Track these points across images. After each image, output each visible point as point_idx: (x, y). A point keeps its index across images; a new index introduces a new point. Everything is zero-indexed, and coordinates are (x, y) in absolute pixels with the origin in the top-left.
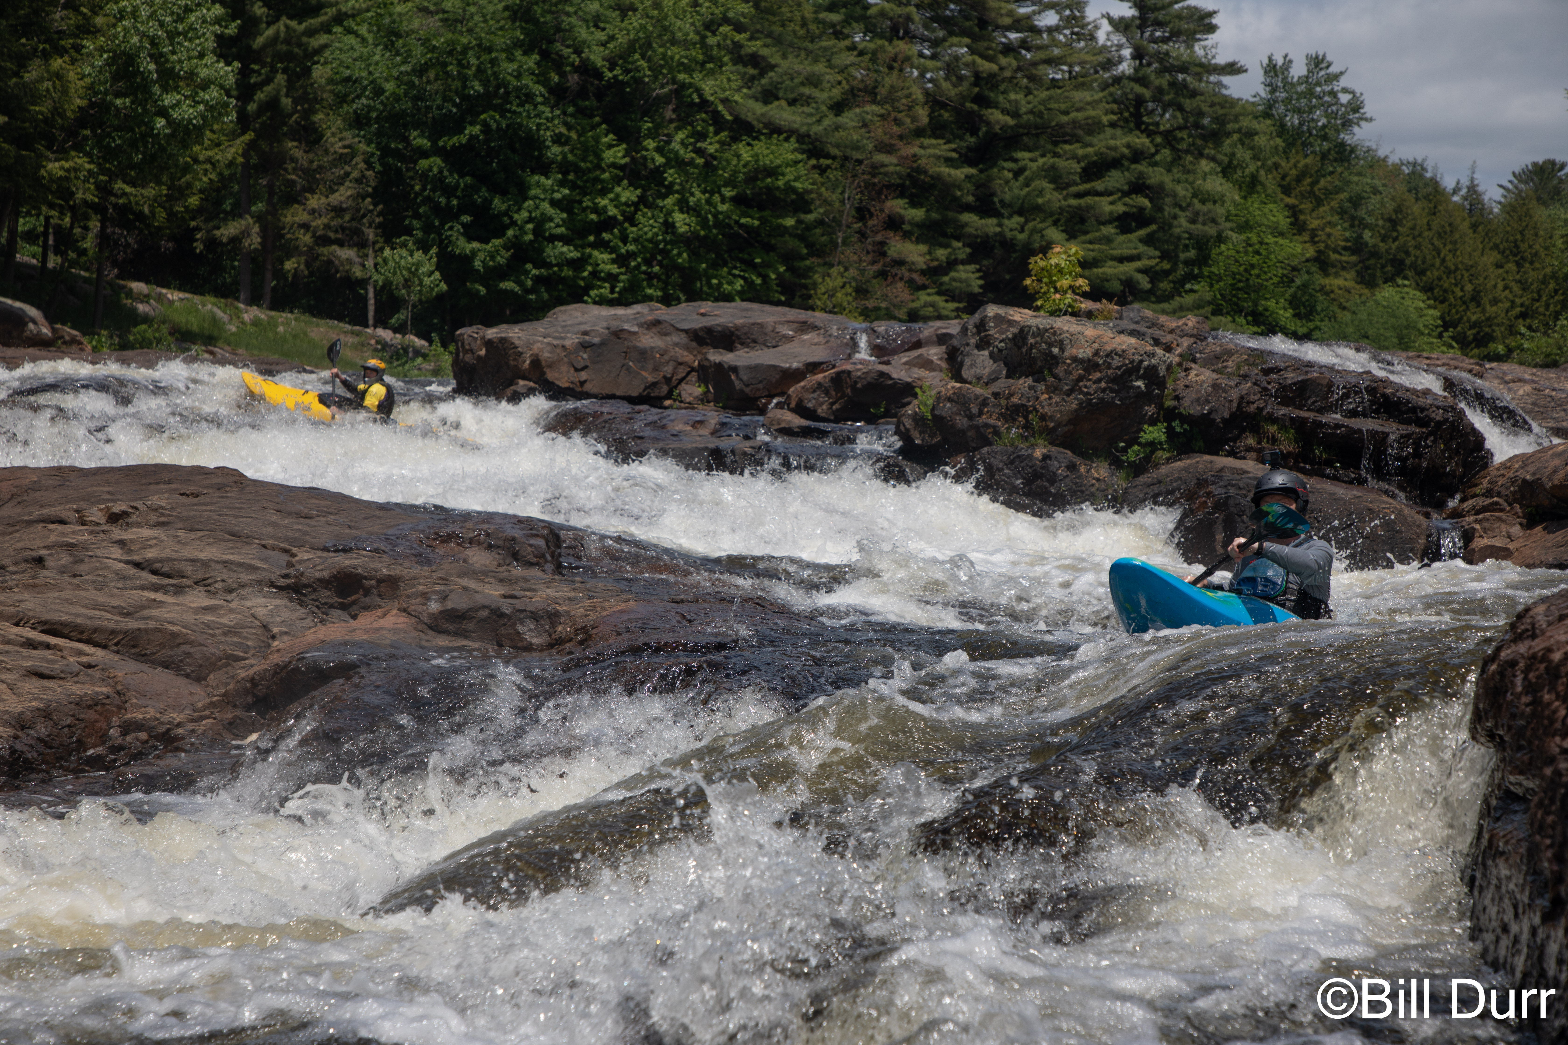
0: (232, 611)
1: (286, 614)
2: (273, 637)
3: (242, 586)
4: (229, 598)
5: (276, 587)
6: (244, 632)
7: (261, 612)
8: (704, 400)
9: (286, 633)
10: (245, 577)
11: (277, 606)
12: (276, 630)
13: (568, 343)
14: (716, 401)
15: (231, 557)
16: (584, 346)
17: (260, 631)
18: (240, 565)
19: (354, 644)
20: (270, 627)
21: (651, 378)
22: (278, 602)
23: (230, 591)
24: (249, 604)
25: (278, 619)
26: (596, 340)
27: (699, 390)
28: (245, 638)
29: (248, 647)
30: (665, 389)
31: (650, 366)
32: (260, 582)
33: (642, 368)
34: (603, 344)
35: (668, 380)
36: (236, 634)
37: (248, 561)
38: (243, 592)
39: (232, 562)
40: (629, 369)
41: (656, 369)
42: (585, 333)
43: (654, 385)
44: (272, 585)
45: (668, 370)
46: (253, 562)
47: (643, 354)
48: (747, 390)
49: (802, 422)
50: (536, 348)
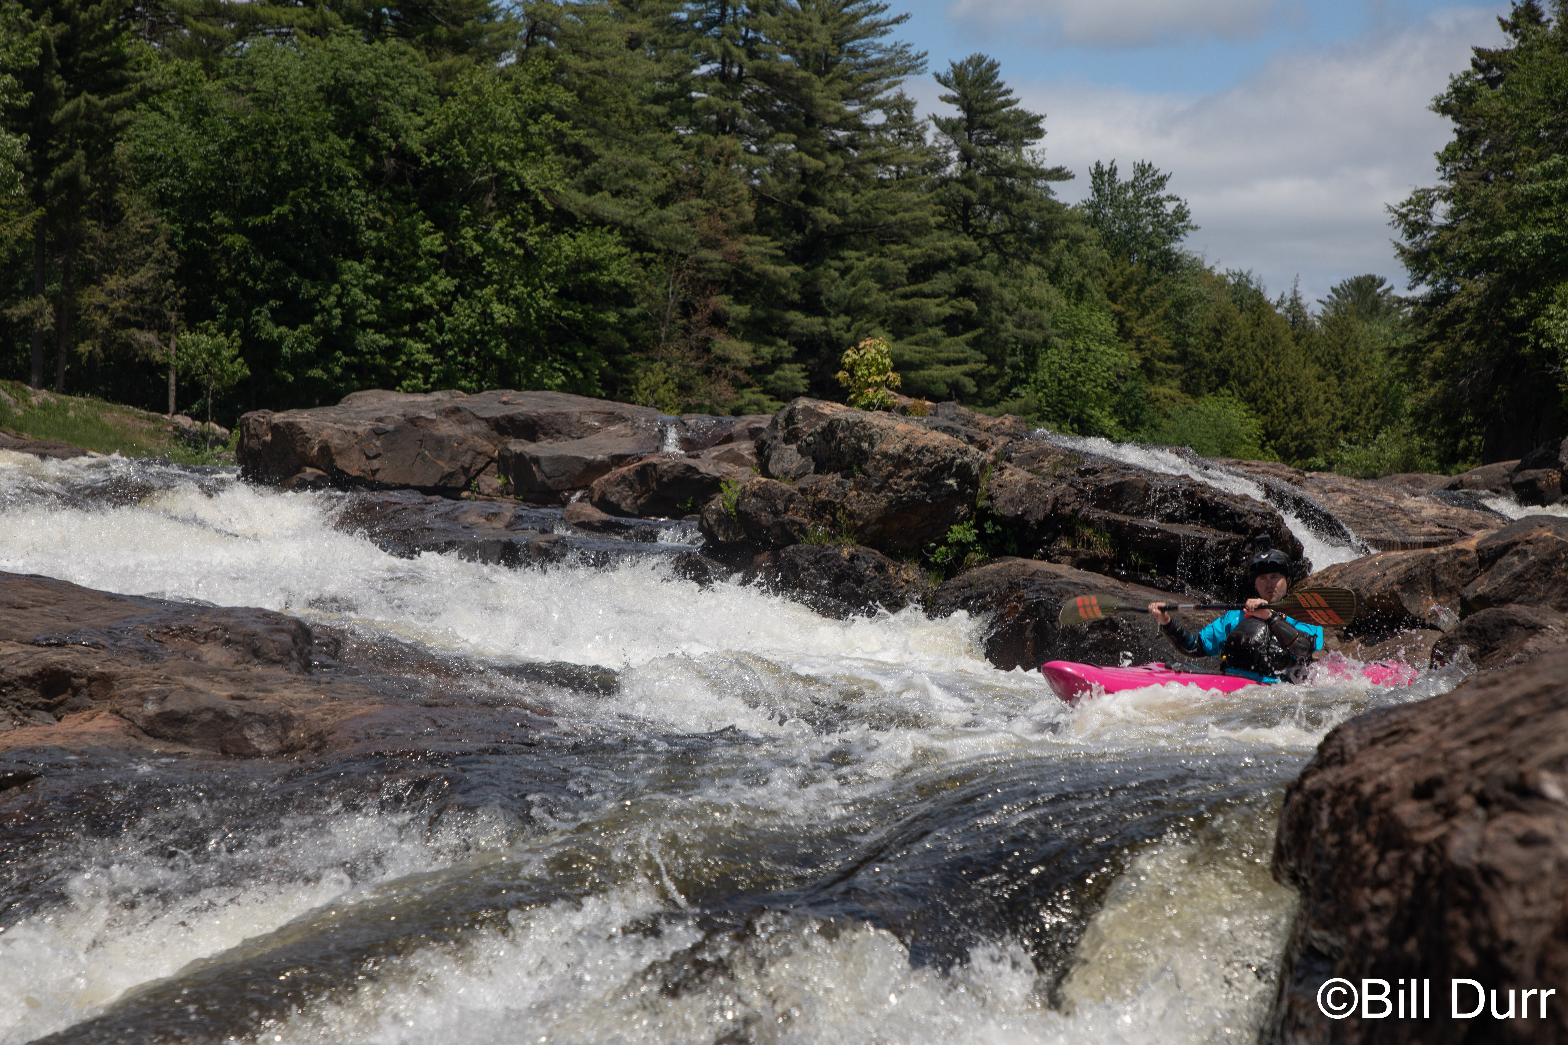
8: (504, 492)
13: (359, 429)
14: (516, 494)
16: (377, 433)
19: (44, 750)
21: (447, 469)
26: (390, 427)
27: (498, 482)
30: (463, 480)
31: (447, 455)
33: (439, 457)
34: (397, 431)
35: (465, 470)
40: (424, 458)
41: (453, 459)
42: (380, 420)
43: (451, 475)
45: (466, 460)
47: (440, 443)
48: (549, 482)
49: (604, 516)
50: (325, 434)
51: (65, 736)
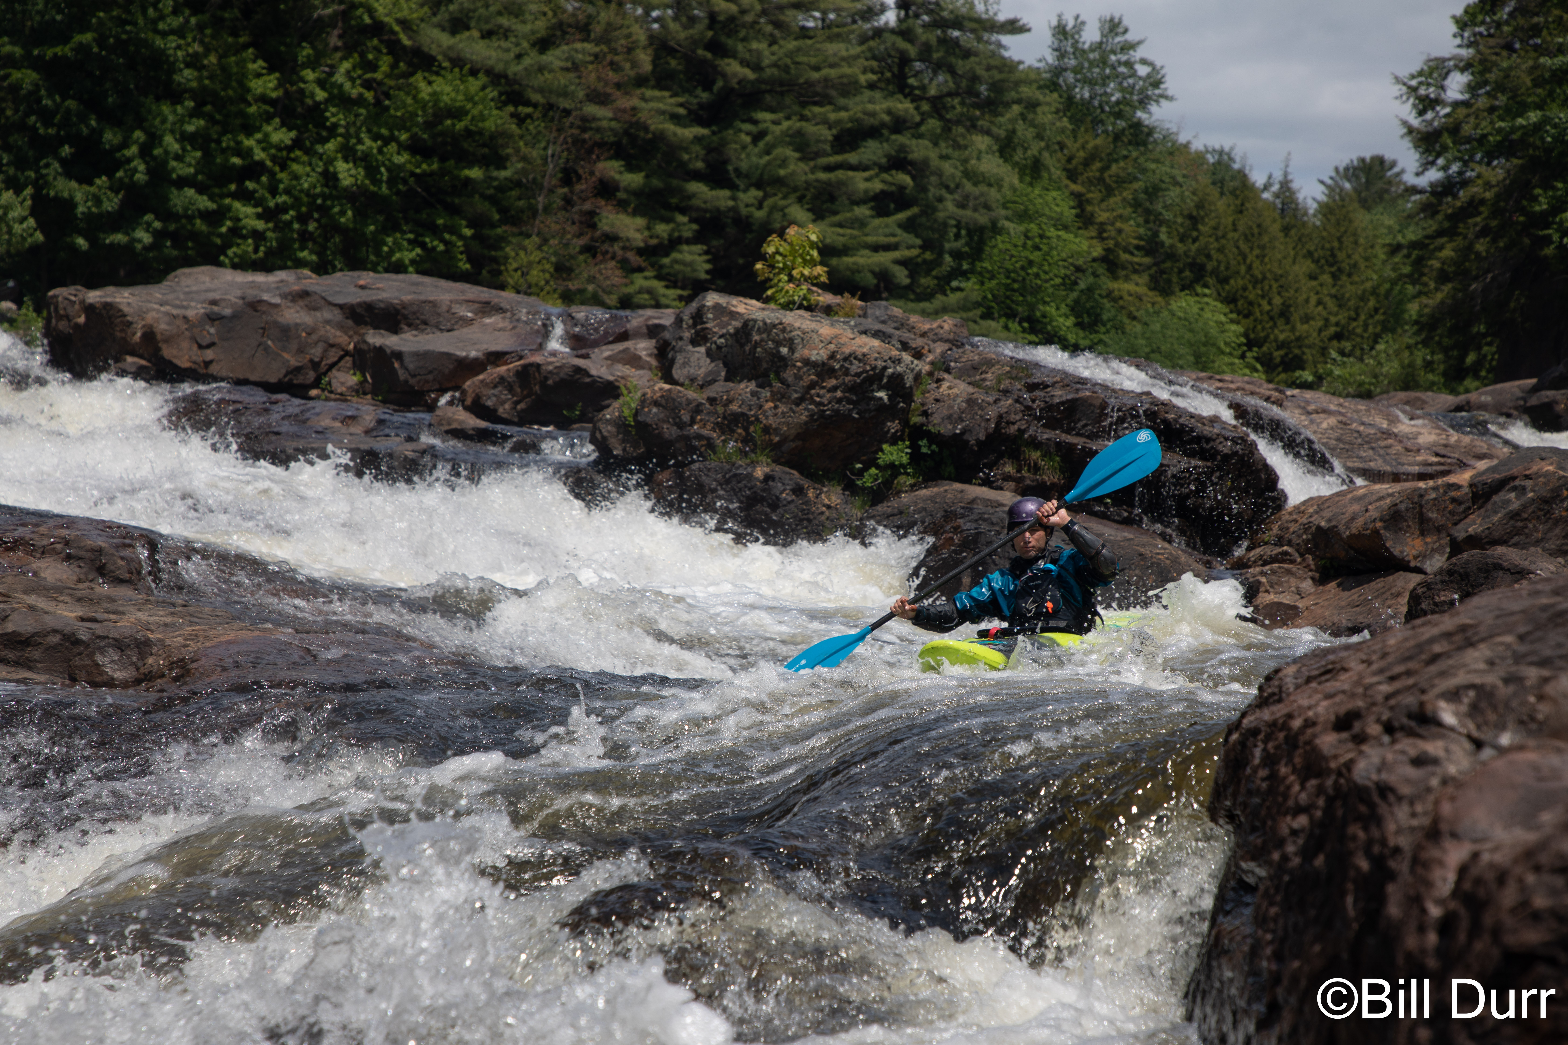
8: (360, 391)
13: (191, 313)
14: (375, 393)
16: (212, 318)
21: (294, 362)
26: (227, 312)
27: (353, 379)
30: (311, 375)
31: (294, 346)
33: (284, 349)
34: (235, 316)
35: (315, 365)
40: (266, 349)
41: (301, 351)
42: (214, 302)
43: (298, 370)
45: (316, 352)
47: (286, 332)
48: (413, 381)
49: (480, 424)
50: (150, 317)
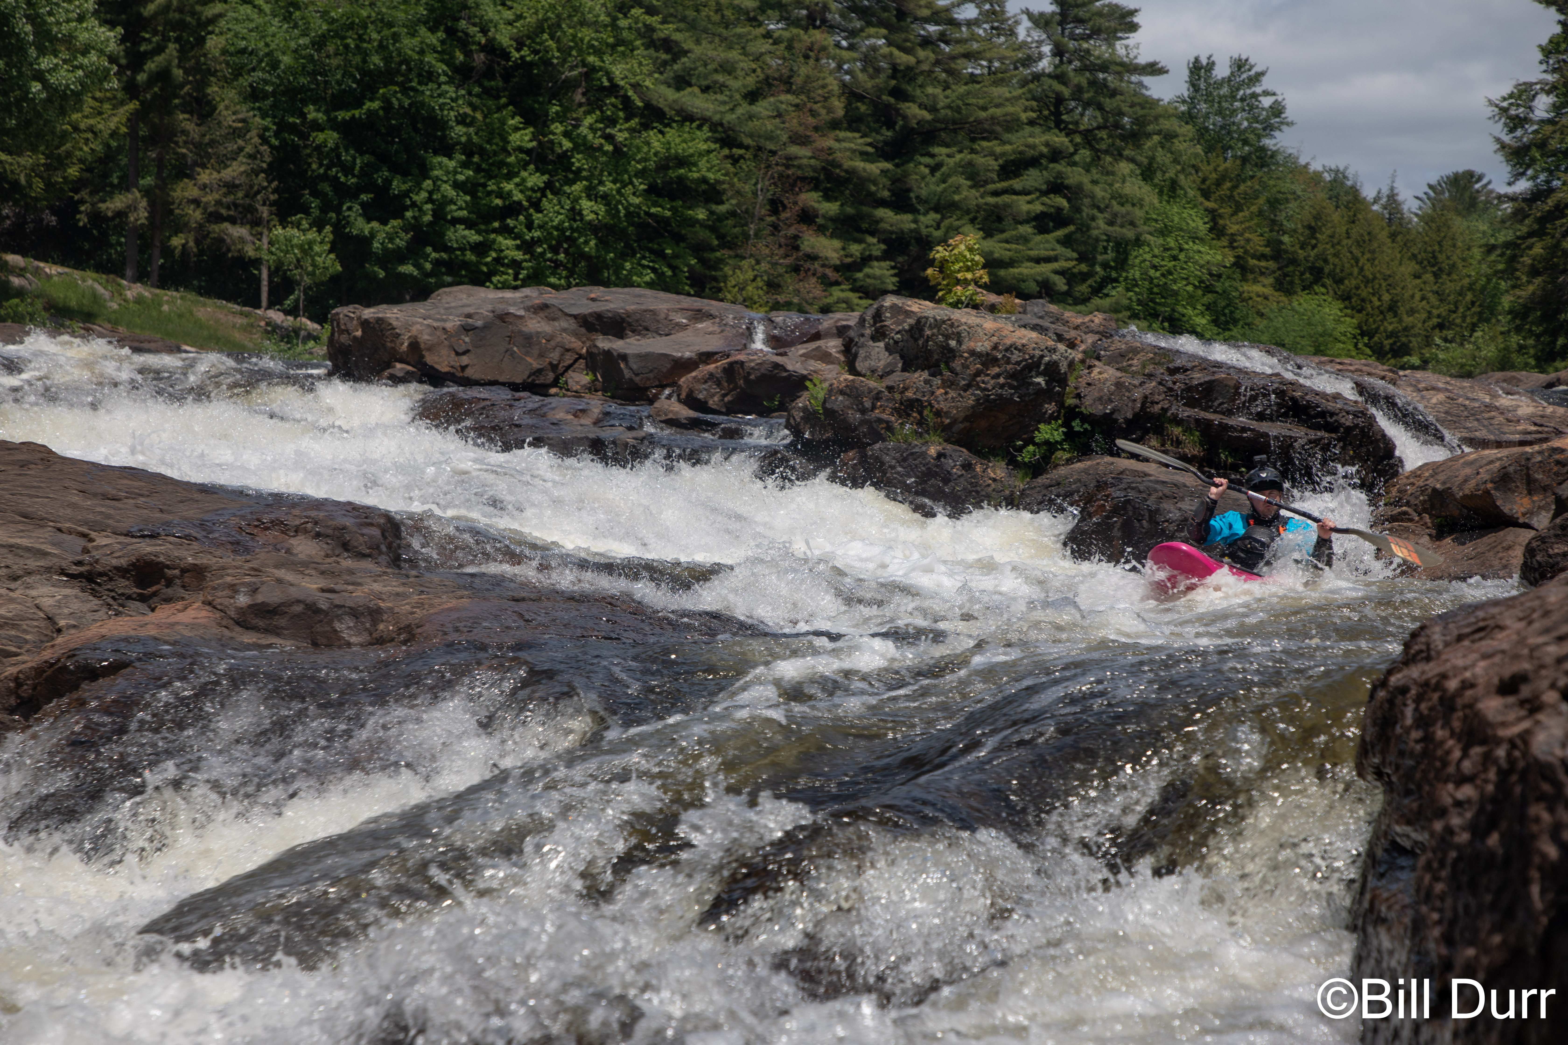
0: (12, 600)
1: (76, 606)
2: (59, 631)
3: (29, 573)
4: (13, 585)
5: (67, 575)
6: (24, 625)
7: (47, 603)
8: (592, 389)
9: (74, 626)
10: (33, 563)
11: (66, 596)
12: (62, 623)
13: (449, 325)
14: (604, 390)
15: (18, 541)
16: (467, 329)
17: (43, 624)
18: (28, 549)
19: (138, 640)
20: (57, 619)
21: (536, 365)
22: (68, 591)
23: (15, 578)
24: (34, 593)
25: (66, 611)
26: (479, 323)
27: (586, 379)
28: (25, 631)
29: (26, 641)
30: (551, 376)
31: (535, 351)
32: (49, 570)
33: (527, 354)
34: (486, 327)
35: (554, 367)
36: (14, 626)
37: (37, 546)
38: (27, 579)
39: (19, 547)
40: (513, 354)
41: (541, 355)
42: (469, 316)
43: (539, 371)
44: (63, 572)
45: (555, 356)
46: (43, 547)
47: (529, 340)
48: (637, 379)
49: (692, 414)
50: (415, 329)
51: (159, 626)
